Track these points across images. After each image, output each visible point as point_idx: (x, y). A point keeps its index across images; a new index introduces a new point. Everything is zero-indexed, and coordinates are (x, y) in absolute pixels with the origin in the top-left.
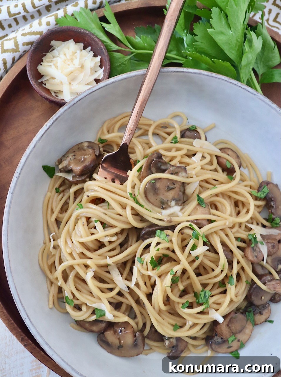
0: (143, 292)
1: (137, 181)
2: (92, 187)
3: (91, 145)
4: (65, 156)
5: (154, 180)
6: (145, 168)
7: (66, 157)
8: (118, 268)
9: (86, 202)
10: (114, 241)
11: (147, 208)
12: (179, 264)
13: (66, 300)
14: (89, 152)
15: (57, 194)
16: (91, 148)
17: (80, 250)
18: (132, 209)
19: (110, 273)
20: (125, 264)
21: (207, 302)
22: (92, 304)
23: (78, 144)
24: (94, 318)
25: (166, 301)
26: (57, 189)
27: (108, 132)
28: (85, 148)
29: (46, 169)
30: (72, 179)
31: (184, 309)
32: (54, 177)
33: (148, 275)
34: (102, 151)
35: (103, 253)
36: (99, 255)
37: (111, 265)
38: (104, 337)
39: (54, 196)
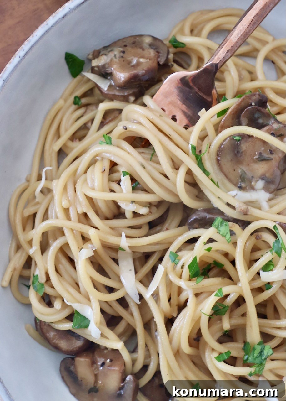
0: (162, 311)
1: (211, 131)
2: (136, 116)
3: (156, 43)
4: (107, 48)
5: (240, 135)
6: (233, 113)
7: (109, 50)
8: (134, 260)
9: (119, 138)
10: (142, 215)
11: (213, 179)
12: (236, 284)
13: (33, 283)
14: (150, 54)
15: (74, 107)
16: (154, 49)
17: (84, 209)
18: (189, 172)
19: (118, 264)
20: (147, 256)
21: (261, 364)
22: (72, 303)
23: (135, 36)
24: (68, 326)
25: (195, 339)
26: (77, 99)
27: (192, 31)
28: (146, 46)
29: (70, 60)
30: (108, 90)
31: (220, 361)
32: (79, 77)
33: (179, 286)
34: (172, 60)
35: (118, 227)
36: (111, 228)
37: (125, 250)
38: (73, 364)
39: (68, 108)
